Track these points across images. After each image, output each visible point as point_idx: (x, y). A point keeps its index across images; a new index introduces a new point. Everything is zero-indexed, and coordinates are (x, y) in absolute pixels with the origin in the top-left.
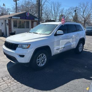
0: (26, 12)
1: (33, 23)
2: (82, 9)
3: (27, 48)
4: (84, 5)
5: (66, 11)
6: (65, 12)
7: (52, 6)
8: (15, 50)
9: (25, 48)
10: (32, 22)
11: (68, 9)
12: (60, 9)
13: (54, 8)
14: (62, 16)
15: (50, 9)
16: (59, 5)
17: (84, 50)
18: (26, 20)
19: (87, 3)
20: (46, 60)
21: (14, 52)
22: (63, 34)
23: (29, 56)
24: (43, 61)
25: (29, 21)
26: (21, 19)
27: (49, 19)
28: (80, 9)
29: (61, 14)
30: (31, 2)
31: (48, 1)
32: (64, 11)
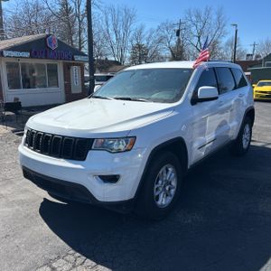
0: (48, 36)
1: (69, 68)
2: (194, 28)
3: (127, 150)
4: (198, 16)
5: (151, 34)
6: (147, 36)
7: (110, 18)
8: (84, 159)
9: (119, 151)
10: (67, 68)
11: (156, 28)
12: (134, 27)
13: (115, 25)
14: (139, 47)
15: (104, 27)
16: (129, 17)
17: (252, 144)
18: (45, 62)
19: (208, 11)
20: (174, 183)
21: (79, 167)
22: (216, 98)
23: (134, 178)
24: (167, 188)
25: (56, 65)
26: (31, 57)
27: (103, 58)
28: (190, 26)
29: (135, 42)
30: (46, 6)
31: (99, 4)
32: (146, 33)
